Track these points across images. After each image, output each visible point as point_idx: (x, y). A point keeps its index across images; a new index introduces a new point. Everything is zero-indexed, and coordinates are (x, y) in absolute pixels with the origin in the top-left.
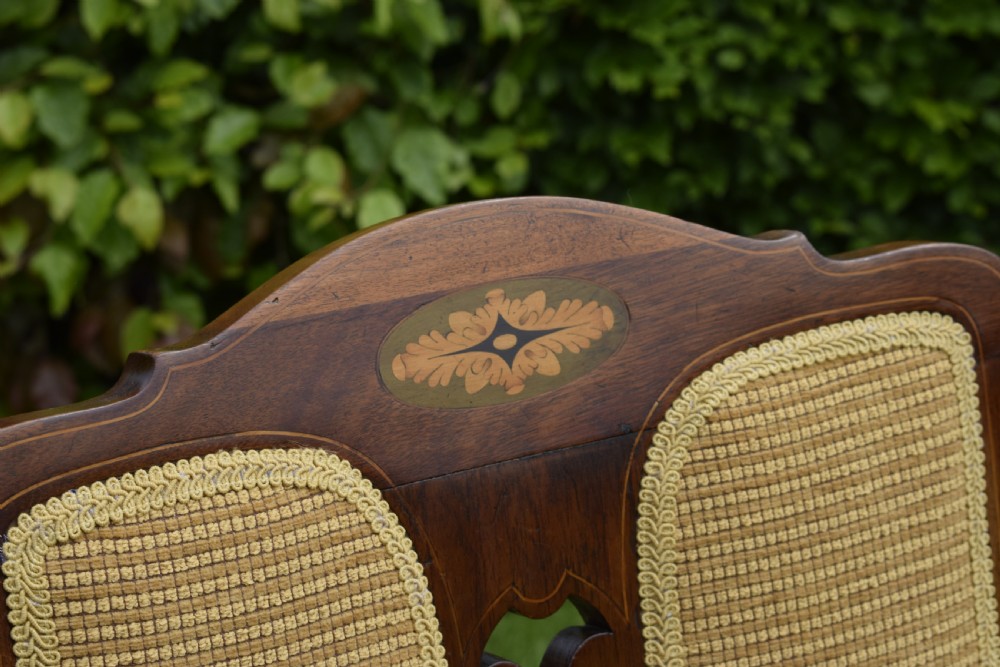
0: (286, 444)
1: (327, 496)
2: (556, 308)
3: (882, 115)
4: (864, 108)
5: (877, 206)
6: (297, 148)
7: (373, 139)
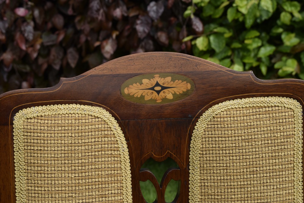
0: (92, 105)
1: (100, 119)
2: (174, 82)
6: (285, 58)
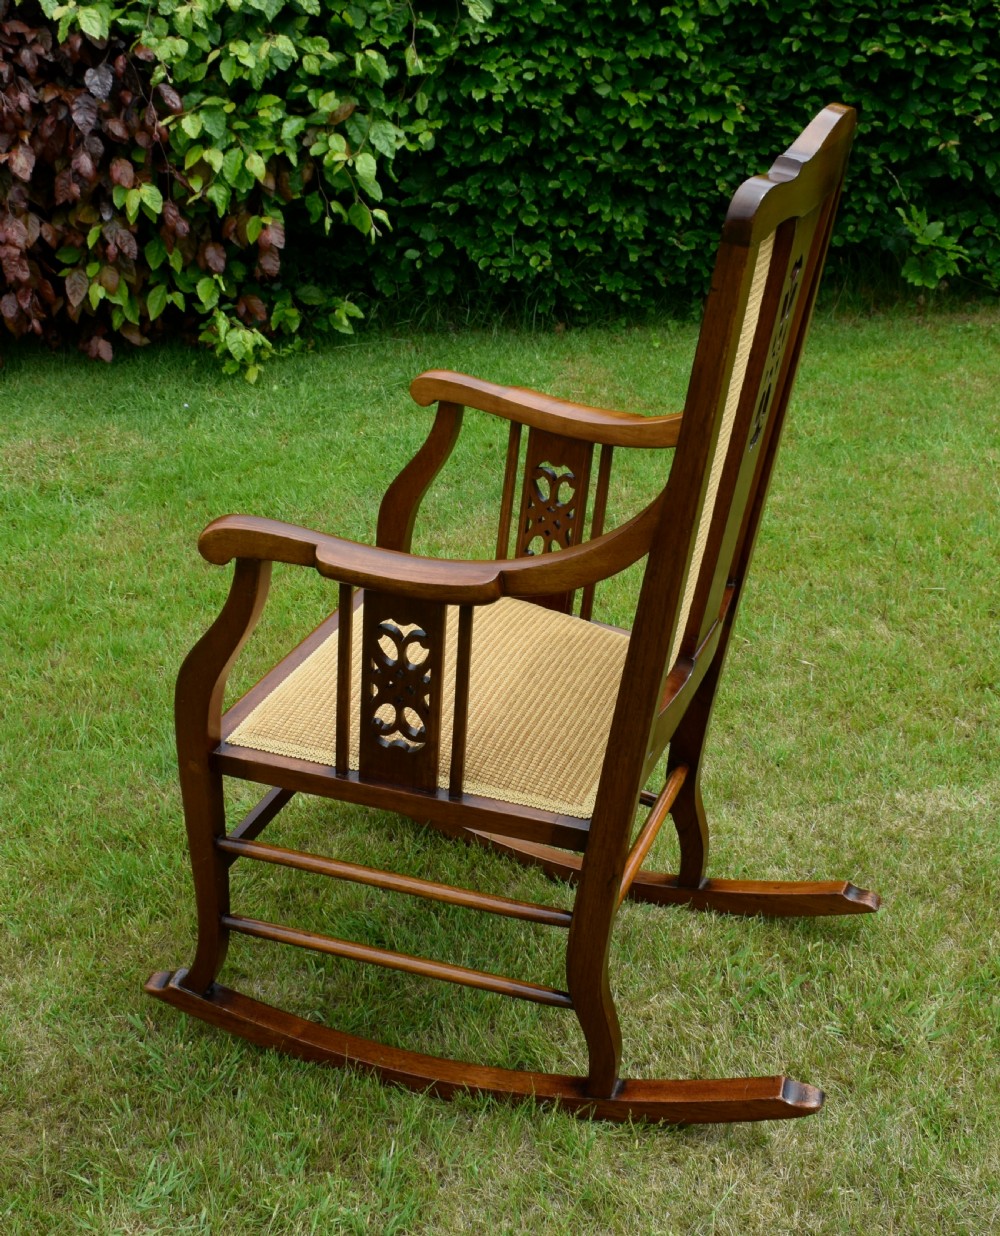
3: (607, 101)
4: (599, 97)
5: (609, 148)
6: (324, 135)
7: (359, 128)
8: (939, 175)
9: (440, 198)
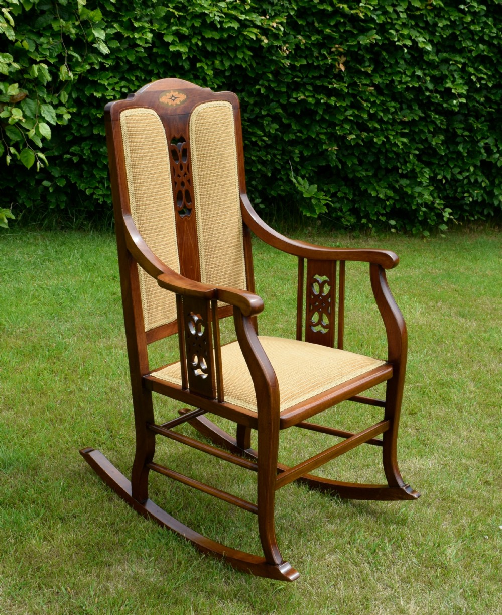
1: (154, 116)
2: (179, 95)
6: (9, 108)
7: (29, 107)
8: (324, 164)
9: (68, 153)
